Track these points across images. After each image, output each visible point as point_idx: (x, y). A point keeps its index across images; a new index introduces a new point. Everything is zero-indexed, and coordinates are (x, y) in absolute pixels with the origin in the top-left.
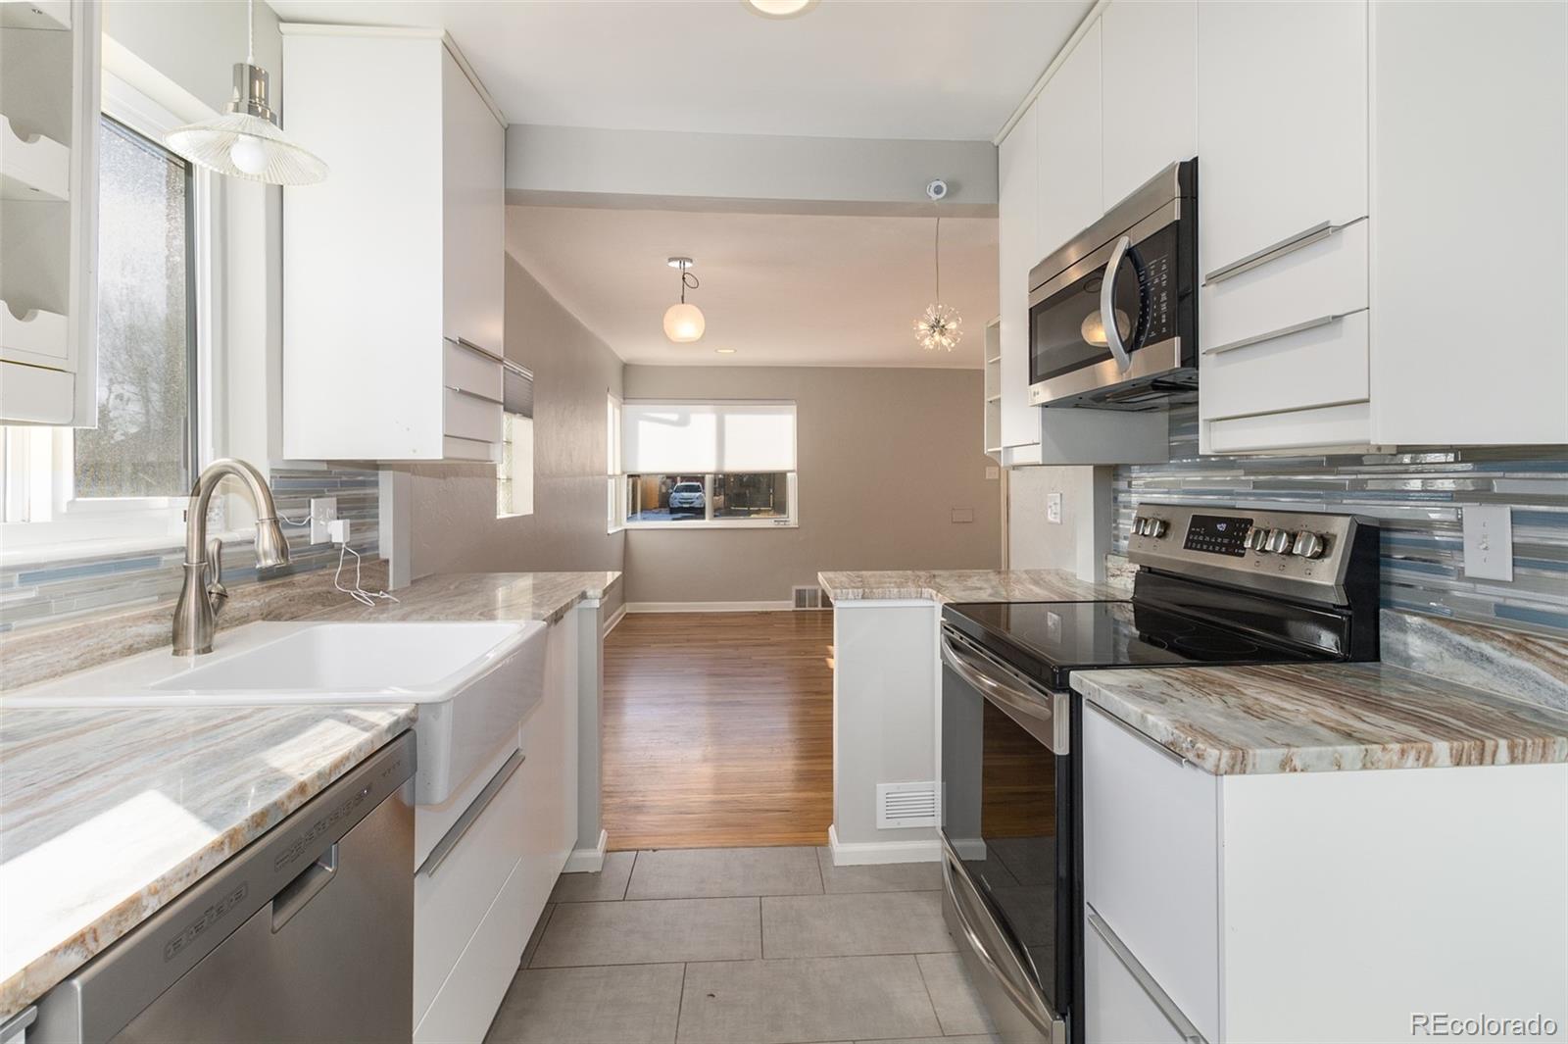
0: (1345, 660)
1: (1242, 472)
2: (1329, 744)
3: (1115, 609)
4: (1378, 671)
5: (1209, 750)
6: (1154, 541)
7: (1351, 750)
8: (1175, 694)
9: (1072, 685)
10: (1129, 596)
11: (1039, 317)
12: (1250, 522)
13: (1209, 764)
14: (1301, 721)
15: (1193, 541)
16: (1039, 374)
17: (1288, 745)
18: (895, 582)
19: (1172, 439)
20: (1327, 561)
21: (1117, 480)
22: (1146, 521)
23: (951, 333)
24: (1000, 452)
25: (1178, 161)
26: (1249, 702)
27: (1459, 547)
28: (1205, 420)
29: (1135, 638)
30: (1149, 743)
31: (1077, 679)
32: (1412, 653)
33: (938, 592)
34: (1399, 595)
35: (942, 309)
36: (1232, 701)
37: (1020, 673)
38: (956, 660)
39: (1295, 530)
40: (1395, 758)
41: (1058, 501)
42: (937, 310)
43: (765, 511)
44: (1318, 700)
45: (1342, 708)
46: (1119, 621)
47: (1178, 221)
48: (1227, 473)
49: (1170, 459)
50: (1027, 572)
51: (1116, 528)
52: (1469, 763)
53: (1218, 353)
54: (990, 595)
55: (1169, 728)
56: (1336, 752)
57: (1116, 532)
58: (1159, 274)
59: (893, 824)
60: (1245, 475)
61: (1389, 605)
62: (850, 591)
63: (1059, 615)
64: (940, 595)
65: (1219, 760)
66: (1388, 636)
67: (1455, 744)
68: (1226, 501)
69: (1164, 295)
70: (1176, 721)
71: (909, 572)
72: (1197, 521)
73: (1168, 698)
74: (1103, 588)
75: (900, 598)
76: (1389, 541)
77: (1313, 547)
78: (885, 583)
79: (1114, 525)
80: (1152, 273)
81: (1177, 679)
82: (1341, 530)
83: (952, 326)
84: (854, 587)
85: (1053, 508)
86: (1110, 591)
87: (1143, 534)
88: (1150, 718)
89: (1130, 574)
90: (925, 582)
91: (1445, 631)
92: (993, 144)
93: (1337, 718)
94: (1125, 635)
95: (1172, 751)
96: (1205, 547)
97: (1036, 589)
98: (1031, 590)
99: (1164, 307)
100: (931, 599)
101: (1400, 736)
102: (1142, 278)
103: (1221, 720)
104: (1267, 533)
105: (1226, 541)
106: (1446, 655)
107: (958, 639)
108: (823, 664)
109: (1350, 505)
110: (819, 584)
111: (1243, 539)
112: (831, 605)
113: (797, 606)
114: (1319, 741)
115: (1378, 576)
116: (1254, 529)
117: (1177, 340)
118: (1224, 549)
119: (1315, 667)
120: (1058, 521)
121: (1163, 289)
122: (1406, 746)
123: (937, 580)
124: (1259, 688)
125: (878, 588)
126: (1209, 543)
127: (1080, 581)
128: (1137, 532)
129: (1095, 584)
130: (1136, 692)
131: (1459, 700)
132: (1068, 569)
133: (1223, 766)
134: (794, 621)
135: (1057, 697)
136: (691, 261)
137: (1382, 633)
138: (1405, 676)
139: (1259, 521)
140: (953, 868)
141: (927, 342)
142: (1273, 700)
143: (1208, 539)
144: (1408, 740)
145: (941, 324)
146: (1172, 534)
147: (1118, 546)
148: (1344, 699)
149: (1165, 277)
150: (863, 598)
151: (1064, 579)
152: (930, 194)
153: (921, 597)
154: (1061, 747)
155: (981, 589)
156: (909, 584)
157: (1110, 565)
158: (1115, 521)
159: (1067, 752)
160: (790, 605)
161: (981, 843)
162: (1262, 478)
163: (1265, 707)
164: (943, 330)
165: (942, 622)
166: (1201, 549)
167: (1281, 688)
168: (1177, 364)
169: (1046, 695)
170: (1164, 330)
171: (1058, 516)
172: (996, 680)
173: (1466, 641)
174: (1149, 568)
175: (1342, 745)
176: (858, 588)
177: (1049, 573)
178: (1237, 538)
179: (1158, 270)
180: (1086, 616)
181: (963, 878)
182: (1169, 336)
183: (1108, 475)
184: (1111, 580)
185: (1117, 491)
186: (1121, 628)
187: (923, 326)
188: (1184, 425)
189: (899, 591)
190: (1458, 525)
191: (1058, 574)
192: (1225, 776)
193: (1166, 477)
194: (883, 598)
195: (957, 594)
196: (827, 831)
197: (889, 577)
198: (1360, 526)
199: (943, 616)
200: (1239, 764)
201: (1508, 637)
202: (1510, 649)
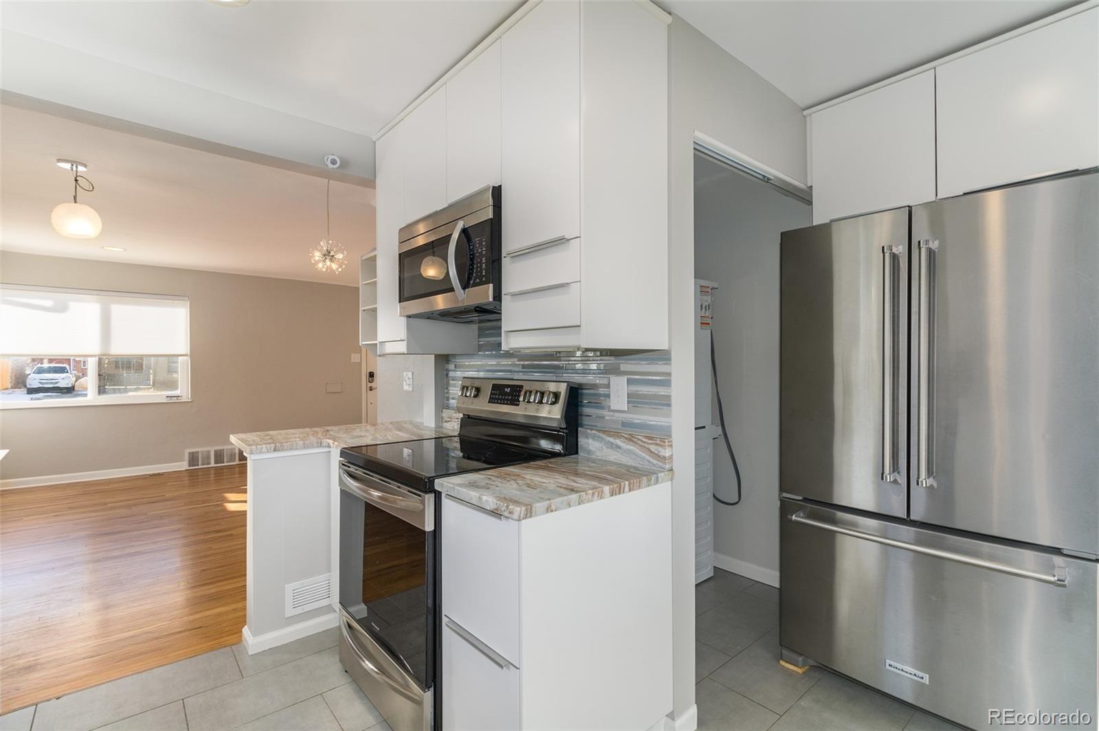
0: (565, 455)
1: (516, 359)
2: (566, 496)
3: (447, 442)
4: (577, 459)
5: (516, 508)
6: (472, 399)
7: (574, 497)
8: (493, 483)
9: (436, 488)
10: (456, 433)
11: (405, 260)
12: (521, 387)
13: (516, 516)
14: (552, 487)
15: (493, 398)
16: (405, 296)
17: (549, 499)
18: (299, 437)
19: (480, 340)
20: (557, 405)
21: (448, 363)
22: (467, 388)
23: (338, 261)
24: (376, 344)
25: (491, 185)
26: (529, 482)
27: (608, 396)
28: (505, 331)
29: (460, 457)
30: (484, 512)
31: (439, 484)
32: (591, 448)
33: (334, 441)
34: (585, 421)
35: (332, 244)
36: (520, 482)
37: (401, 486)
38: (353, 485)
39: (543, 390)
40: (590, 497)
41: (410, 377)
42: (328, 243)
43: (144, 389)
44: (557, 476)
45: (567, 478)
46: (449, 449)
47: (491, 219)
48: (510, 360)
49: (479, 351)
50: (391, 423)
51: (448, 393)
52: (616, 494)
53: (512, 295)
54: (372, 440)
55: (495, 501)
56: (568, 499)
57: (447, 395)
58: (481, 248)
59: (299, 611)
60: (518, 361)
61: (582, 427)
62: (264, 446)
63: (411, 449)
64: (336, 443)
65: (520, 513)
66: (582, 441)
67: (611, 486)
68: (508, 375)
69: (484, 259)
70: (498, 497)
71: (308, 429)
72: (495, 387)
73: (491, 486)
74: (441, 430)
75: (305, 448)
76: (582, 394)
77: (552, 399)
78: (291, 438)
79: (446, 391)
80: (477, 245)
81: (493, 476)
82: (563, 389)
83: (340, 256)
84: (266, 443)
85: (408, 381)
86: (445, 431)
87: (466, 396)
88: (484, 498)
89: (456, 420)
90: (322, 435)
91: (604, 436)
92: (372, 140)
93: (566, 483)
94: (453, 457)
95: (496, 513)
96: (499, 401)
97: (401, 434)
98: (398, 434)
99: (484, 266)
100: (329, 446)
101: (591, 487)
102: (471, 247)
103: (518, 493)
104: (531, 392)
105: (510, 398)
106: (604, 447)
107: (354, 470)
108: (223, 508)
109: (566, 377)
110: (232, 444)
111: (519, 396)
112: (245, 459)
113: (190, 466)
114: (561, 495)
115: (577, 411)
116: (524, 391)
117: (491, 285)
118: (509, 402)
119: (552, 460)
120: (411, 389)
121: (483, 256)
122: (594, 490)
123: (331, 433)
124: (531, 475)
125: (287, 442)
126: (501, 399)
127: (426, 427)
128: (462, 395)
129: (436, 428)
130: (473, 485)
131: (609, 467)
132: (418, 420)
133: (522, 515)
134: (187, 479)
135: (427, 496)
136: (85, 166)
137: (579, 440)
138: (588, 460)
139: (527, 387)
140: (349, 626)
141: (320, 265)
142: (538, 479)
143: (500, 397)
144: (594, 488)
145: (331, 254)
146: (482, 394)
147: (448, 404)
148: (567, 474)
149: (484, 249)
150: (275, 450)
151: (417, 426)
152: (327, 163)
153: (321, 446)
154: (429, 527)
155: (363, 436)
156: (310, 437)
157: (444, 415)
158: (447, 388)
159: (433, 529)
160: (183, 466)
161: (363, 606)
162: (526, 363)
163: (537, 483)
164: (332, 258)
165: (340, 461)
166: (497, 403)
167: (541, 472)
168: (491, 299)
169: (420, 496)
170: (484, 279)
171: (411, 386)
172: (382, 492)
173: (611, 440)
174: (468, 415)
175: (570, 495)
176: (270, 443)
177: (405, 422)
178: (516, 395)
179: (481, 244)
180: (430, 447)
181: (358, 631)
182: (487, 283)
183: (443, 360)
184: (445, 425)
185: (448, 370)
186: (450, 453)
187: (317, 255)
188: (487, 332)
189: (304, 443)
190: (608, 386)
191: (412, 423)
192: (523, 521)
193: (477, 362)
194: (291, 449)
195: (349, 441)
196: (241, 632)
197: (292, 434)
198: (571, 387)
199: (341, 457)
200: (529, 514)
201: (626, 436)
202: (626, 441)
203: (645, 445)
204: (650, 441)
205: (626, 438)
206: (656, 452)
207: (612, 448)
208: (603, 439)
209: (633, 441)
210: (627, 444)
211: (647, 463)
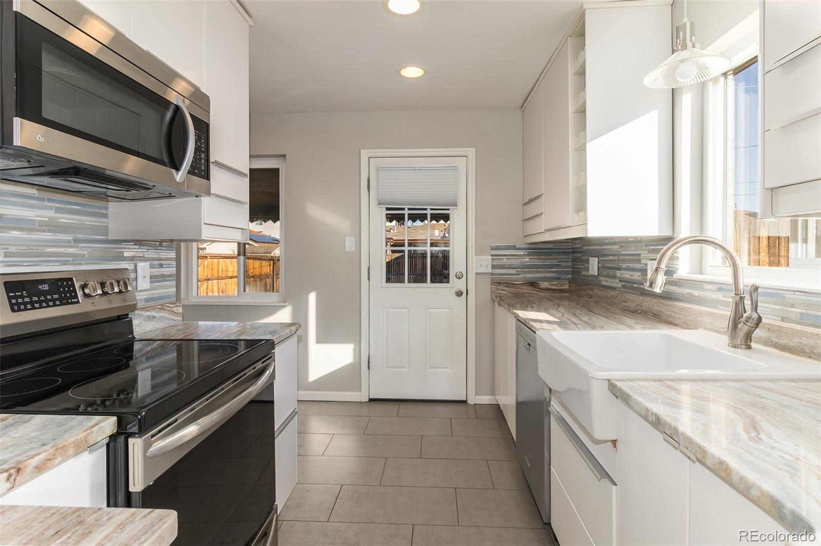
27: (135, 279)
58: (200, 141)
69: (202, 154)
99: (203, 162)
105: (56, 296)
118: (58, 302)
149: (203, 146)
170: (203, 174)
179: (199, 139)
182: (206, 178)
190: (135, 271)
201: (159, 307)
202: (159, 311)
203: (171, 309)
204: (174, 306)
205: (159, 308)
206: (177, 311)
207: (150, 320)
208: (142, 315)
209: (163, 309)
210: (160, 313)
211: (172, 321)
